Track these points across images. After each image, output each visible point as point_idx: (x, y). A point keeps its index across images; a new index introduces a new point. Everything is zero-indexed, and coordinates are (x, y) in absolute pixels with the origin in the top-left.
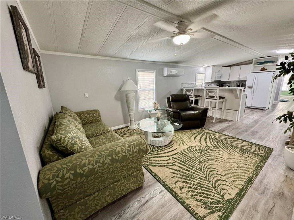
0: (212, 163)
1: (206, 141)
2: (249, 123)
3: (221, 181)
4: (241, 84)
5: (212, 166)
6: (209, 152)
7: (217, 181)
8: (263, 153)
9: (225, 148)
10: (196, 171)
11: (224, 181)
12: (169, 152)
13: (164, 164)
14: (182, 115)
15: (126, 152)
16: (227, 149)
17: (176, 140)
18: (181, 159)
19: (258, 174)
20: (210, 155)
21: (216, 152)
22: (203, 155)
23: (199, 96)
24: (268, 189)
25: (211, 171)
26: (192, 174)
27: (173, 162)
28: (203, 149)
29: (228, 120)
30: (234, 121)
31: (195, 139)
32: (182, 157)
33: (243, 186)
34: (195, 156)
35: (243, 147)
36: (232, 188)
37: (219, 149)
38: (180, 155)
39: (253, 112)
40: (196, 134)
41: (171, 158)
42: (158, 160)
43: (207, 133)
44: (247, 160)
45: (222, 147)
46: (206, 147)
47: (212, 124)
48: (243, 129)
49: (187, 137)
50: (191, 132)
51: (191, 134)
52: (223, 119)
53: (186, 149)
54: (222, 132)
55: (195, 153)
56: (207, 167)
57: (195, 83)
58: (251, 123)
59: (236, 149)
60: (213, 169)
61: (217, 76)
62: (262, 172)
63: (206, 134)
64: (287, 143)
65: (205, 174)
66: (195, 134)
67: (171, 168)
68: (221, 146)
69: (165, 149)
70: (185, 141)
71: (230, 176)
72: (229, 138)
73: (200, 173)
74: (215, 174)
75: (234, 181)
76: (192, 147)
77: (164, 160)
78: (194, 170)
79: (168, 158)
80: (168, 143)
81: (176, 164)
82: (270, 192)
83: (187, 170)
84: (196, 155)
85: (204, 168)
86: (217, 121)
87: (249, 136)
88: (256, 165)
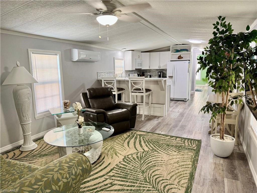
0: (155, 170)
1: (141, 146)
2: (176, 118)
3: (169, 186)
4: (162, 73)
5: (156, 173)
6: (148, 157)
7: (165, 187)
8: (195, 147)
9: (162, 149)
10: (141, 184)
11: (171, 184)
12: (102, 170)
13: (100, 187)
14: (108, 115)
15: (68, 176)
16: (165, 149)
17: (106, 151)
18: (120, 174)
19: (196, 167)
20: (151, 161)
21: (156, 156)
22: (143, 163)
23: (122, 89)
24: (206, 179)
25: (156, 179)
26: (138, 188)
27: (111, 181)
28: (141, 156)
29: (156, 116)
30: (162, 117)
31: (128, 146)
32: (121, 172)
33: (188, 184)
34: (135, 167)
35: (178, 144)
36: (180, 189)
37: (157, 151)
38: (117, 170)
39: (176, 104)
40: (128, 139)
41: (107, 177)
42: (90, 185)
43: (140, 135)
44: (185, 157)
45: (160, 149)
46: (143, 152)
47: (141, 124)
48: (173, 124)
49: (119, 145)
50: (121, 137)
51: (122, 140)
52: (151, 116)
53: (122, 161)
54: (154, 131)
55: (134, 162)
56: (151, 175)
57: (114, 72)
58: (178, 117)
59: (172, 148)
60: (158, 176)
61: (138, 63)
62: (199, 165)
63: (138, 136)
64: (210, 133)
65: (152, 183)
66: (126, 139)
67: (111, 190)
68: (158, 148)
69: (96, 167)
70: (117, 150)
71: (175, 178)
72: (163, 137)
73: (147, 185)
74: (161, 180)
75: (179, 182)
76: (129, 156)
77: (99, 183)
78: (139, 183)
79: (103, 179)
80: (97, 157)
81: (116, 182)
82: (208, 181)
83: (131, 186)
84: (136, 165)
85: (148, 177)
86: (146, 119)
87: (180, 132)
88: (193, 160)
